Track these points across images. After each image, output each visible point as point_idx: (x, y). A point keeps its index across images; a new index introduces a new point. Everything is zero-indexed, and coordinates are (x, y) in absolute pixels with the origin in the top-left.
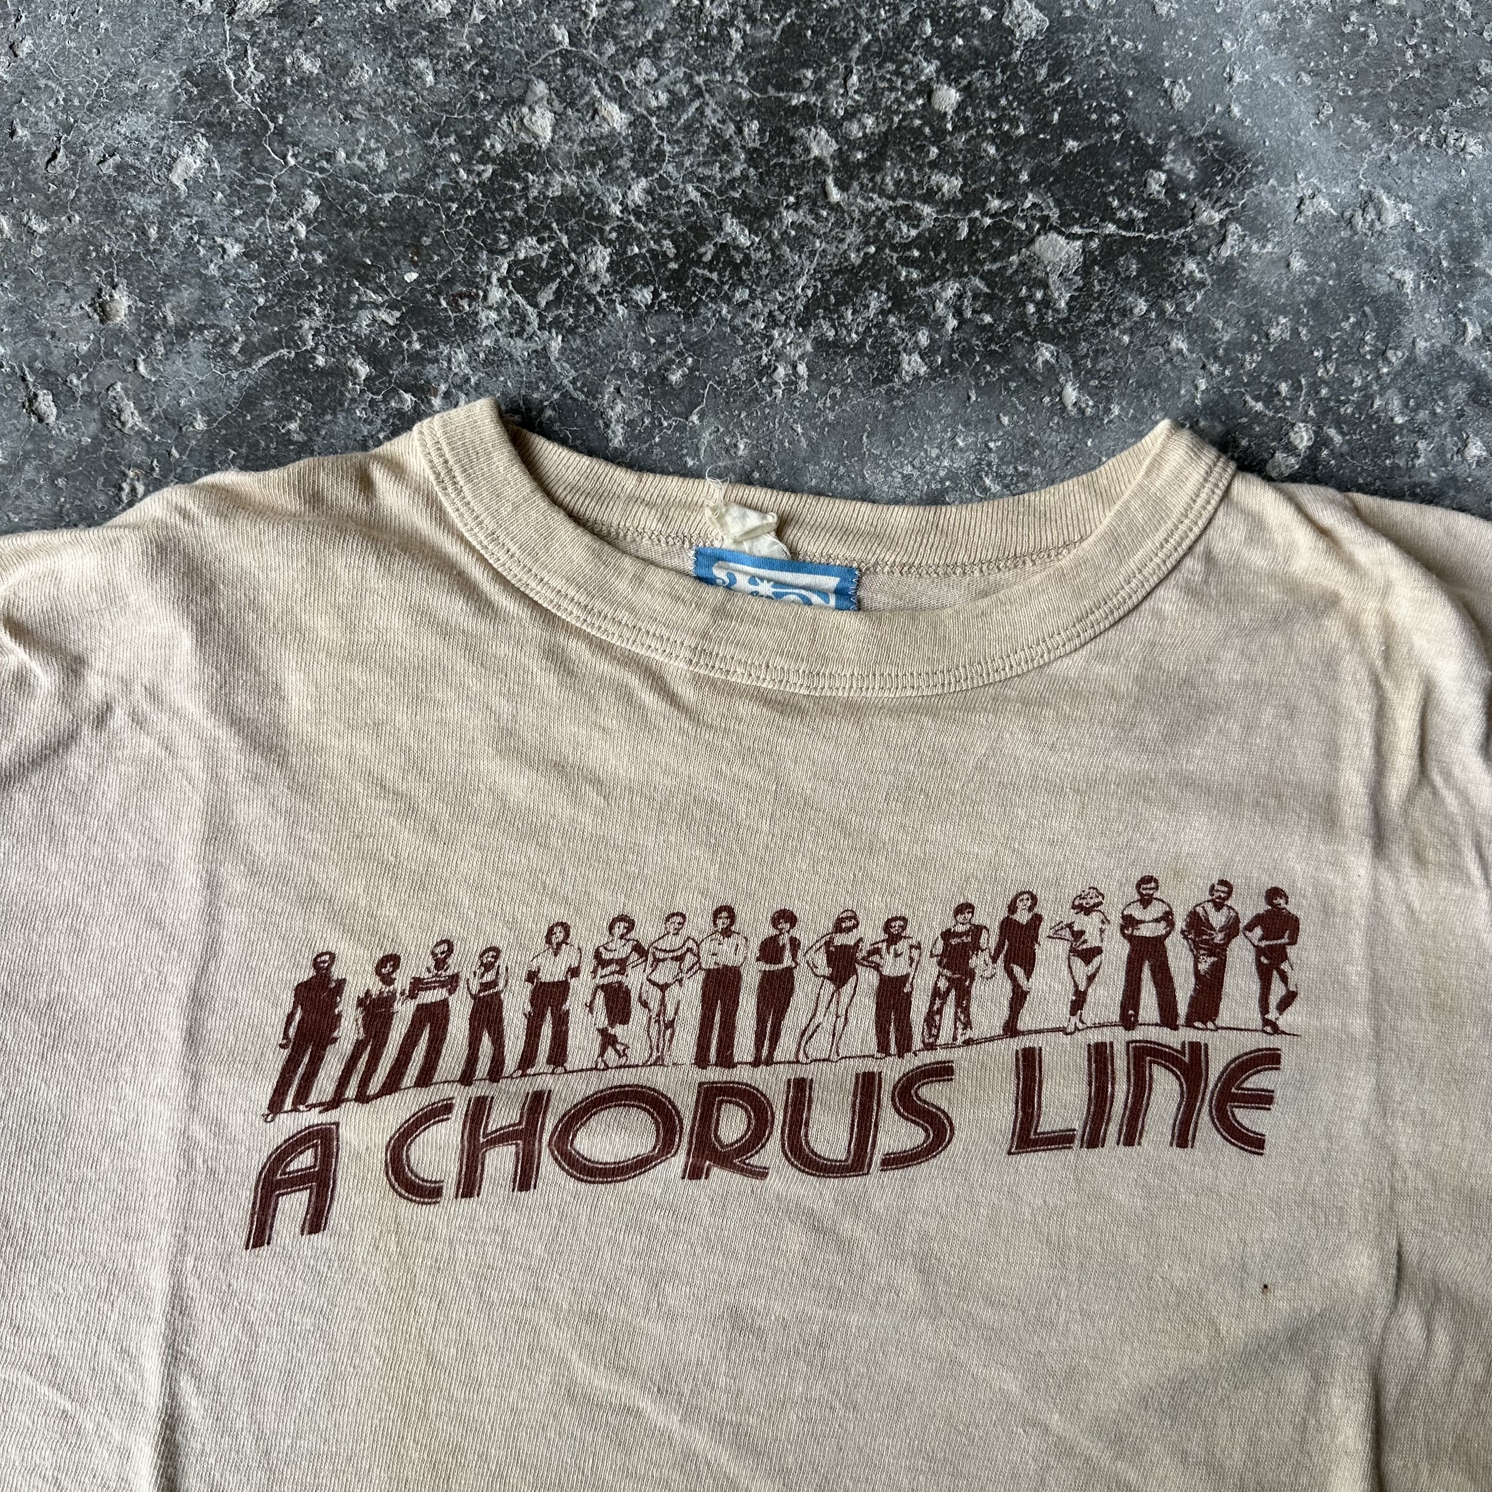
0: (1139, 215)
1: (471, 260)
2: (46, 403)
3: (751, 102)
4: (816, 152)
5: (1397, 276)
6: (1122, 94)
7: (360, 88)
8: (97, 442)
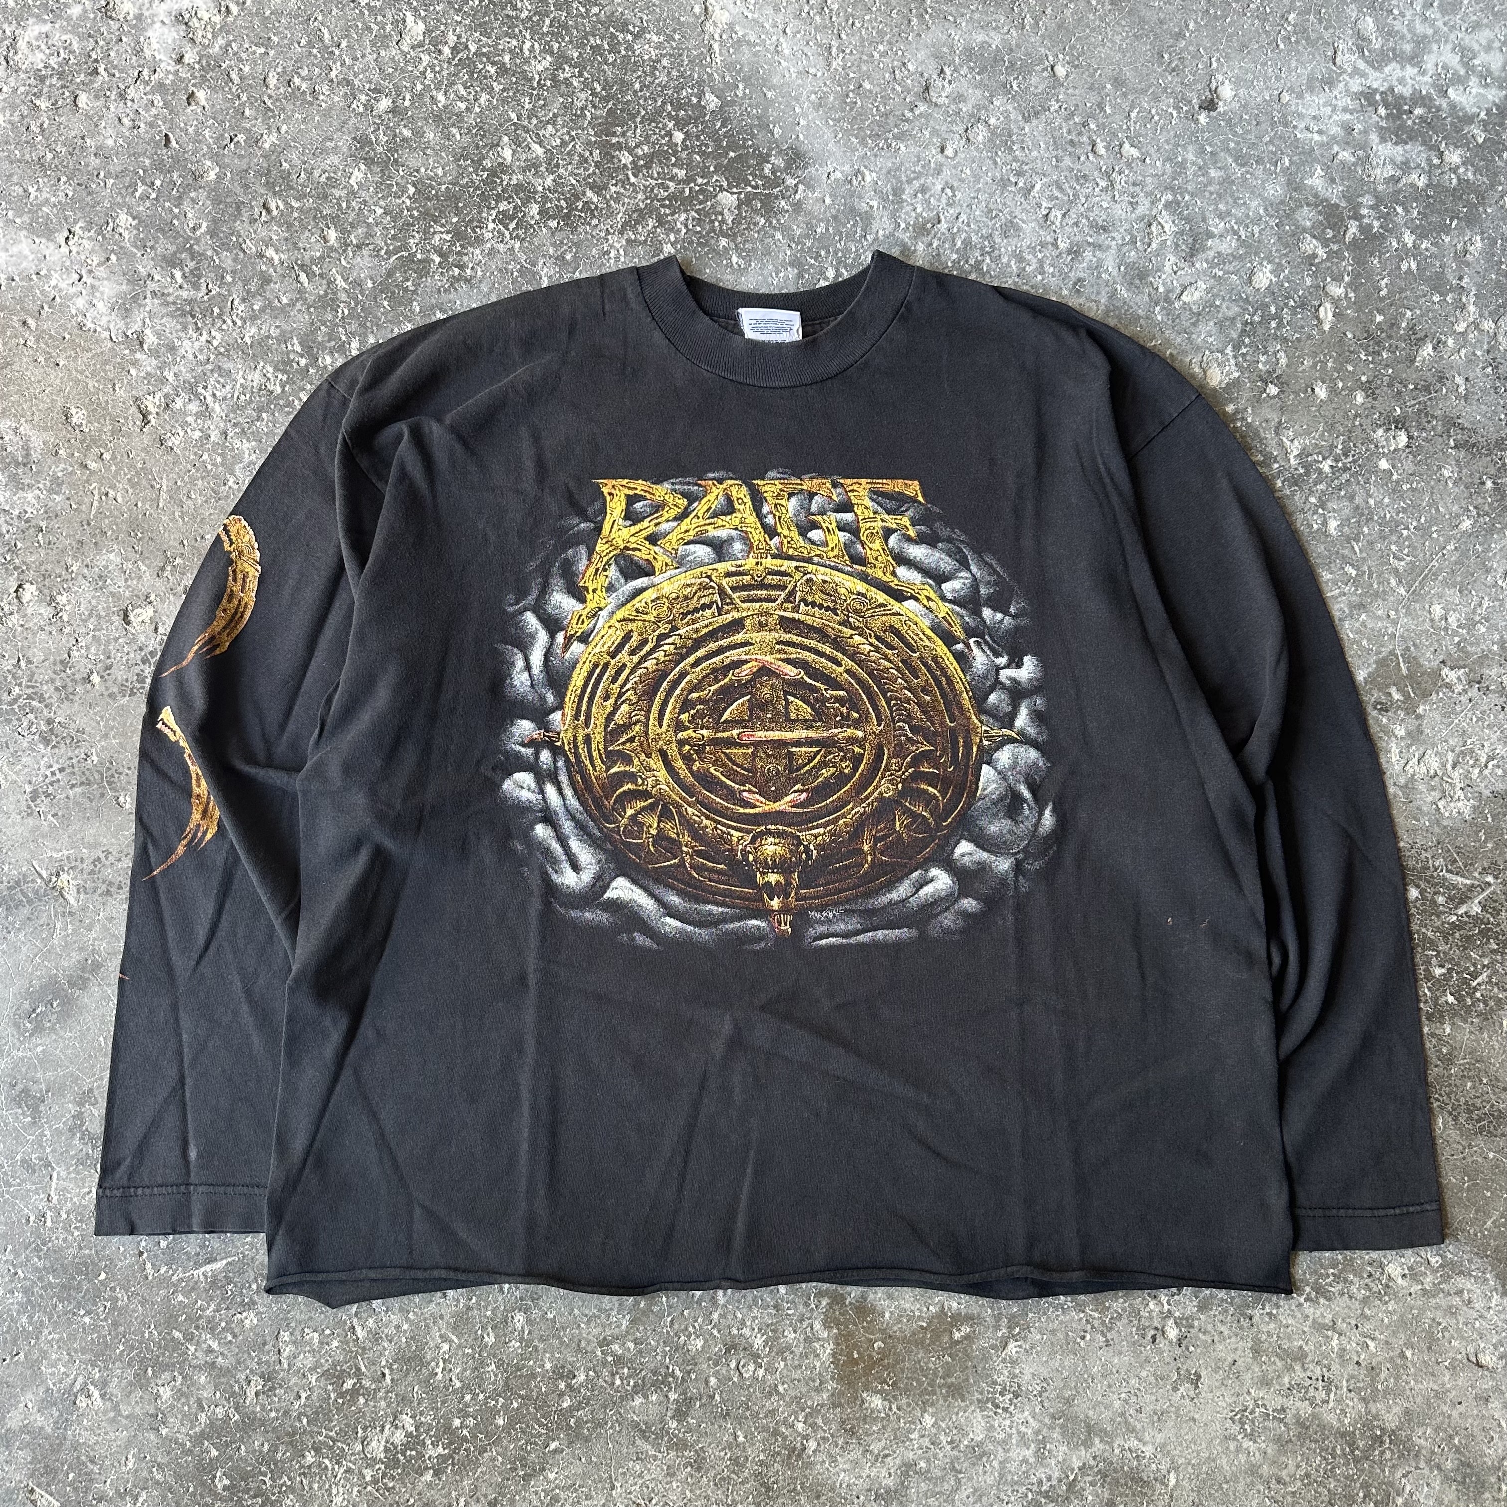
0: (760, 183)
1: (480, 212)
2: (303, 277)
3: (595, 142)
4: (624, 162)
5: (871, 203)
6: (752, 132)
7: (429, 141)
8: (326, 293)
